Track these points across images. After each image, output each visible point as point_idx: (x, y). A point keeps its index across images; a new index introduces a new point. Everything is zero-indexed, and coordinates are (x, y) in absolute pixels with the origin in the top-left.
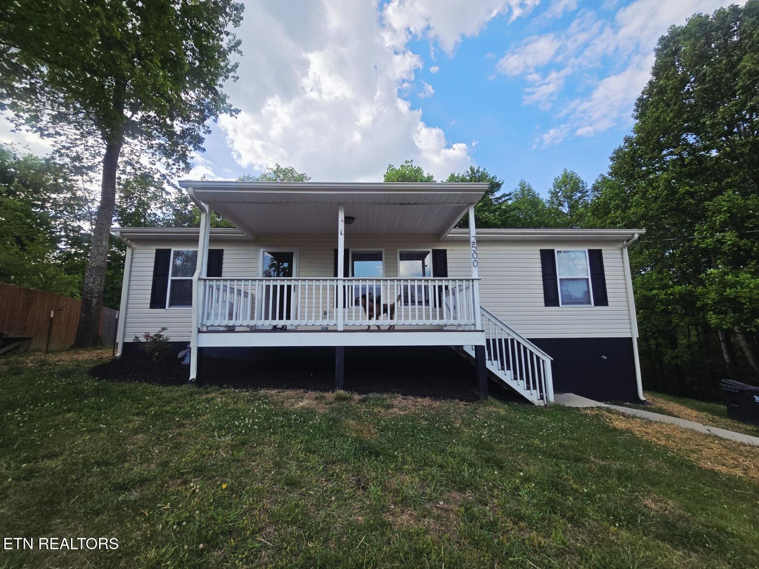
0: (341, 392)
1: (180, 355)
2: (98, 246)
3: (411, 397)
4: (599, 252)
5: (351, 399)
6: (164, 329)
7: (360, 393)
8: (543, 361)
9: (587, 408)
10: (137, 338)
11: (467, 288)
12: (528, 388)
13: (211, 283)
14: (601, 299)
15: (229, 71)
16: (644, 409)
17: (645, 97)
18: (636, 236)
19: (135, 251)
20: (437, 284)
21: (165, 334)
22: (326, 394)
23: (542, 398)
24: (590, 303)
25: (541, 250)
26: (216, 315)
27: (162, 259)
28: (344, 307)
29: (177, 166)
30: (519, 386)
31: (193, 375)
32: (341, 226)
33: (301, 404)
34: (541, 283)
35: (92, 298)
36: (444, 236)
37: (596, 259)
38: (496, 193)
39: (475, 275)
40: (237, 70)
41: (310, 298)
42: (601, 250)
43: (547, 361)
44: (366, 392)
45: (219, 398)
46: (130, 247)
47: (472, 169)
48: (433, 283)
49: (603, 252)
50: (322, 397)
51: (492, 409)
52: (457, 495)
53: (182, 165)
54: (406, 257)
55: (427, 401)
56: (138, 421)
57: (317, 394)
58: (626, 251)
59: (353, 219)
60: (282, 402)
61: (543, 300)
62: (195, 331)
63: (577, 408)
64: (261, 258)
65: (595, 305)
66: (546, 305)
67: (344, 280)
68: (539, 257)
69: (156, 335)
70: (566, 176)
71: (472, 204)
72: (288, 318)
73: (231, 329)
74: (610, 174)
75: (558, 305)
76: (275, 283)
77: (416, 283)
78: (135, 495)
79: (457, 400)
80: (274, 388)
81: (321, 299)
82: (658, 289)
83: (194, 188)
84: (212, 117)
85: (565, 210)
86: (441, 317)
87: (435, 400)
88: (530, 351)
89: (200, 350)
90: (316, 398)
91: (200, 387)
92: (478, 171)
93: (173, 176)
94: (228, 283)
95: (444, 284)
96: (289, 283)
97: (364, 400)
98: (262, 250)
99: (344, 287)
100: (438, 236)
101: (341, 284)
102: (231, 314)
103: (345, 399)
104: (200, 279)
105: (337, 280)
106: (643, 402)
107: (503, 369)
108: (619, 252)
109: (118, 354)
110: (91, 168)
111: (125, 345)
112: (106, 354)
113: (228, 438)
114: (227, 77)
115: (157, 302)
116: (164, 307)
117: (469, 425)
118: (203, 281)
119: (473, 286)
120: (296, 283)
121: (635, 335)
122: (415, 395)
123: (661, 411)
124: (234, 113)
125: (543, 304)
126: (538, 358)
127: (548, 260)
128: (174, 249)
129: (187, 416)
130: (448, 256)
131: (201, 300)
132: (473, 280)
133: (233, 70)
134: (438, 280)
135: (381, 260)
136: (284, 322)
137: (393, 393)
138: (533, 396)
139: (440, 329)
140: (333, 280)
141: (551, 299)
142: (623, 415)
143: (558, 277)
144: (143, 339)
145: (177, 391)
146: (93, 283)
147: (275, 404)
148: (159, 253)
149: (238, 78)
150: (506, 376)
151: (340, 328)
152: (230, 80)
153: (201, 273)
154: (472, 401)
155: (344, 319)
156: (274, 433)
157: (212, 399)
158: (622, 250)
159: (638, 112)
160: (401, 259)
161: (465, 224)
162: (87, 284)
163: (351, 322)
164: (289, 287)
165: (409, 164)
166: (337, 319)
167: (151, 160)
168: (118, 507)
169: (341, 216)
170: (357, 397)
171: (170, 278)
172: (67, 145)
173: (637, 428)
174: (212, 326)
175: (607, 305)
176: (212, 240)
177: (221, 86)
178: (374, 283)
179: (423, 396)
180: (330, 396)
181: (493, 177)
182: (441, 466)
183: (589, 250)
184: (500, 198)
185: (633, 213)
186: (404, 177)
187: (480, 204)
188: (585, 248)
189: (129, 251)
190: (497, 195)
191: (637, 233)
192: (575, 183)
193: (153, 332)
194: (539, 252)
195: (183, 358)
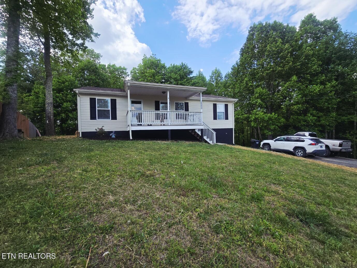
0: (170, 141)
1: (111, 135)
6: (103, 126)
7: (175, 141)
10: (96, 129)
12: (210, 141)
14: (227, 118)
16: (234, 145)
17: (243, 48)
18: (236, 101)
19: (81, 97)
20: (186, 113)
21: (103, 128)
23: (213, 143)
24: (224, 119)
26: (135, 121)
27: (93, 102)
28: (170, 119)
30: (208, 140)
31: (131, 138)
32: (168, 96)
34: (213, 113)
36: (189, 98)
37: (226, 106)
39: (201, 111)
42: (228, 104)
43: (215, 133)
46: (79, 96)
47: (182, 63)
58: (233, 105)
59: (165, 92)
62: (130, 125)
66: (214, 119)
68: (213, 105)
70: (216, 70)
71: (201, 92)
75: (217, 120)
76: (151, 112)
81: (164, 117)
85: (214, 83)
86: (187, 122)
88: (211, 131)
91: (135, 141)
95: (188, 113)
96: (141, 112)
100: (186, 98)
101: (169, 113)
104: (130, 111)
109: (81, 136)
115: (93, 117)
116: (96, 119)
119: (201, 114)
121: (234, 128)
126: (213, 133)
127: (215, 106)
128: (97, 98)
130: (189, 105)
138: (211, 142)
139: (187, 125)
141: (215, 118)
143: (217, 112)
148: (91, 99)
151: (169, 125)
154: (200, 142)
155: (170, 122)
162: (48, 110)
164: (141, 113)
166: (168, 122)
169: (168, 93)
171: (97, 109)
174: (134, 124)
181: (190, 68)
184: (192, 78)
186: (153, 63)
187: (185, 80)
188: (224, 104)
189: (78, 98)
190: (191, 76)
191: (236, 100)
192: (219, 74)
193: (100, 128)
194: (213, 104)
195: (112, 136)
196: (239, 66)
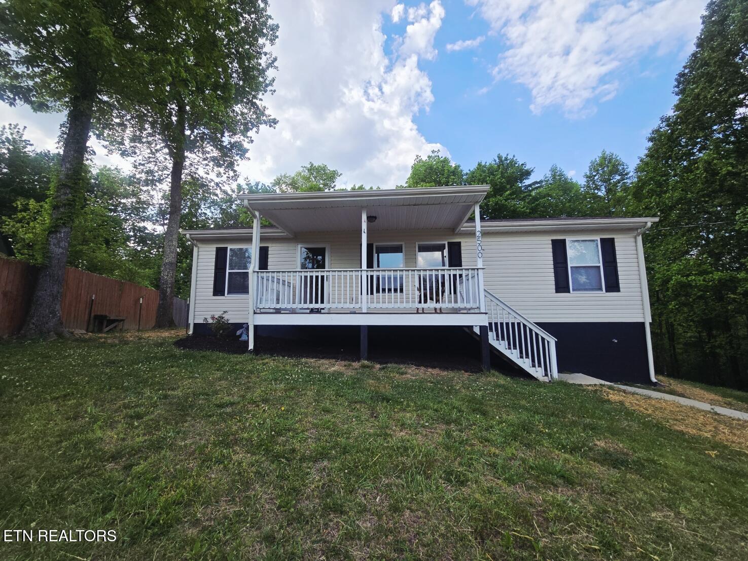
0: (366, 362)
1: (238, 333)
2: (169, 246)
3: (422, 368)
4: (612, 241)
5: (373, 367)
6: (225, 312)
7: (381, 363)
8: (548, 342)
9: (590, 385)
10: (206, 319)
11: (473, 277)
12: (534, 366)
13: (262, 275)
14: (613, 285)
15: (267, 86)
16: (654, 390)
17: (687, 71)
18: (649, 224)
19: (200, 250)
20: (452, 273)
21: (226, 317)
22: (354, 364)
23: (546, 375)
24: (601, 289)
25: (552, 241)
26: (267, 300)
27: (221, 254)
28: (368, 294)
29: (227, 175)
30: (525, 364)
31: (251, 346)
32: (364, 226)
33: (333, 369)
34: (552, 270)
35: (167, 287)
36: (458, 230)
37: (608, 248)
38: (525, 181)
39: (480, 266)
40: (274, 84)
41: (339, 287)
42: (613, 239)
43: (552, 341)
44: (386, 363)
45: (272, 363)
46: (196, 246)
47: (500, 157)
48: (449, 272)
49: (616, 240)
50: (350, 365)
51: (492, 379)
52: (444, 427)
53: (231, 173)
54: (423, 249)
55: (436, 371)
56: (219, 374)
57: (346, 363)
58: (640, 239)
59: (375, 218)
60: (319, 367)
61: (554, 287)
62: (251, 312)
63: (581, 385)
64: (298, 253)
65: (607, 291)
66: (557, 291)
67: (367, 271)
68: (551, 246)
69: (219, 317)
70: (604, 158)
71: (477, 202)
72: (322, 302)
73: (278, 311)
74: (647, 156)
75: (569, 292)
76: (311, 274)
77: (434, 273)
78: (229, 410)
79: (463, 372)
80: (313, 358)
81: (348, 288)
82: (696, 275)
83: (249, 200)
84: (255, 129)
85: (602, 193)
86: (456, 302)
87: (444, 370)
88: (536, 333)
89: (256, 327)
90: (345, 366)
91: (257, 355)
92: (506, 159)
93: (224, 184)
94: (275, 274)
95: (458, 273)
96: (323, 274)
97: (384, 368)
98: (299, 246)
99: (367, 276)
100: (453, 230)
101: (364, 274)
102: (278, 300)
103: (368, 367)
104: (254, 272)
105: (361, 271)
106: (655, 384)
107: (510, 348)
108: (633, 240)
109: (191, 332)
110: (160, 181)
111: (195, 325)
112: (182, 333)
113: (282, 386)
114: (266, 91)
115: (218, 290)
116: (224, 295)
117: (468, 388)
118: (256, 273)
119: (478, 274)
120: (328, 274)
121: (648, 320)
122: (426, 366)
123: (672, 392)
124: (272, 124)
125: (554, 291)
126: (543, 339)
127: (559, 248)
128: (230, 247)
129: (251, 372)
130: (462, 248)
131: (255, 288)
132: (478, 269)
133: (271, 84)
134: (453, 269)
135: (402, 252)
136: (319, 306)
137: (408, 364)
138: (538, 373)
140: (358, 271)
141: (562, 286)
142: (624, 391)
143: (569, 265)
144: (210, 321)
145: (241, 358)
146: (167, 276)
147: (314, 368)
148: (218, 250)
149: (275, 91)
150: (513, 355)
151: (364, 311)
152: (269, 93)
153: (254, 267)
154: (476, 372)
155: (367, 302)
156: (313, 385)
157: (267, 363)
158: (635, 238)
159: (679, 87)
160: (420, 251)
161: (472, 219)
162: (162, 277)
163: (373, 306)
164: (323, 277)
165: (436, 154)
166: (361, 302)
167: (206, 170)
168: (221, 414)
169: (364, 217)
170: (378, 366)
171: (228, 271)
172: (143, 163)
173: (629, 401)
174: (264, 308)
175: (618, 290)
176: (262, 239)
177: (261, 100)
178: (392, 273)
179: (434, 367)
180: (356, 365)
181: (523, 165)
182: (436, 410)
183: (601, 239)
184: (530, 185)
185: (669, 197)
186: (431, 168)
187: (508, 192)
188: (598, 238)
189: (195, 249)
190: (527, 182)
191: (650, 221)
192: (613, 166)
193: (217, 315)
194: (550, 242)
195: (240, 336)
196: (675, 123)
